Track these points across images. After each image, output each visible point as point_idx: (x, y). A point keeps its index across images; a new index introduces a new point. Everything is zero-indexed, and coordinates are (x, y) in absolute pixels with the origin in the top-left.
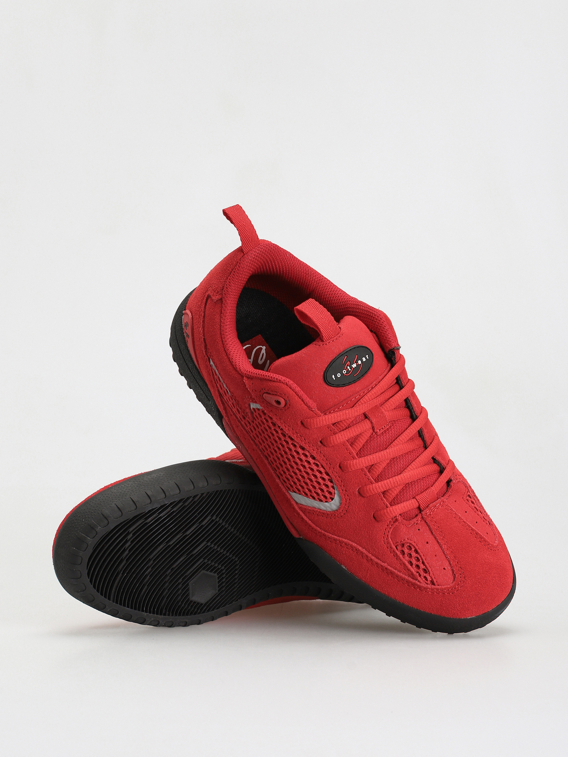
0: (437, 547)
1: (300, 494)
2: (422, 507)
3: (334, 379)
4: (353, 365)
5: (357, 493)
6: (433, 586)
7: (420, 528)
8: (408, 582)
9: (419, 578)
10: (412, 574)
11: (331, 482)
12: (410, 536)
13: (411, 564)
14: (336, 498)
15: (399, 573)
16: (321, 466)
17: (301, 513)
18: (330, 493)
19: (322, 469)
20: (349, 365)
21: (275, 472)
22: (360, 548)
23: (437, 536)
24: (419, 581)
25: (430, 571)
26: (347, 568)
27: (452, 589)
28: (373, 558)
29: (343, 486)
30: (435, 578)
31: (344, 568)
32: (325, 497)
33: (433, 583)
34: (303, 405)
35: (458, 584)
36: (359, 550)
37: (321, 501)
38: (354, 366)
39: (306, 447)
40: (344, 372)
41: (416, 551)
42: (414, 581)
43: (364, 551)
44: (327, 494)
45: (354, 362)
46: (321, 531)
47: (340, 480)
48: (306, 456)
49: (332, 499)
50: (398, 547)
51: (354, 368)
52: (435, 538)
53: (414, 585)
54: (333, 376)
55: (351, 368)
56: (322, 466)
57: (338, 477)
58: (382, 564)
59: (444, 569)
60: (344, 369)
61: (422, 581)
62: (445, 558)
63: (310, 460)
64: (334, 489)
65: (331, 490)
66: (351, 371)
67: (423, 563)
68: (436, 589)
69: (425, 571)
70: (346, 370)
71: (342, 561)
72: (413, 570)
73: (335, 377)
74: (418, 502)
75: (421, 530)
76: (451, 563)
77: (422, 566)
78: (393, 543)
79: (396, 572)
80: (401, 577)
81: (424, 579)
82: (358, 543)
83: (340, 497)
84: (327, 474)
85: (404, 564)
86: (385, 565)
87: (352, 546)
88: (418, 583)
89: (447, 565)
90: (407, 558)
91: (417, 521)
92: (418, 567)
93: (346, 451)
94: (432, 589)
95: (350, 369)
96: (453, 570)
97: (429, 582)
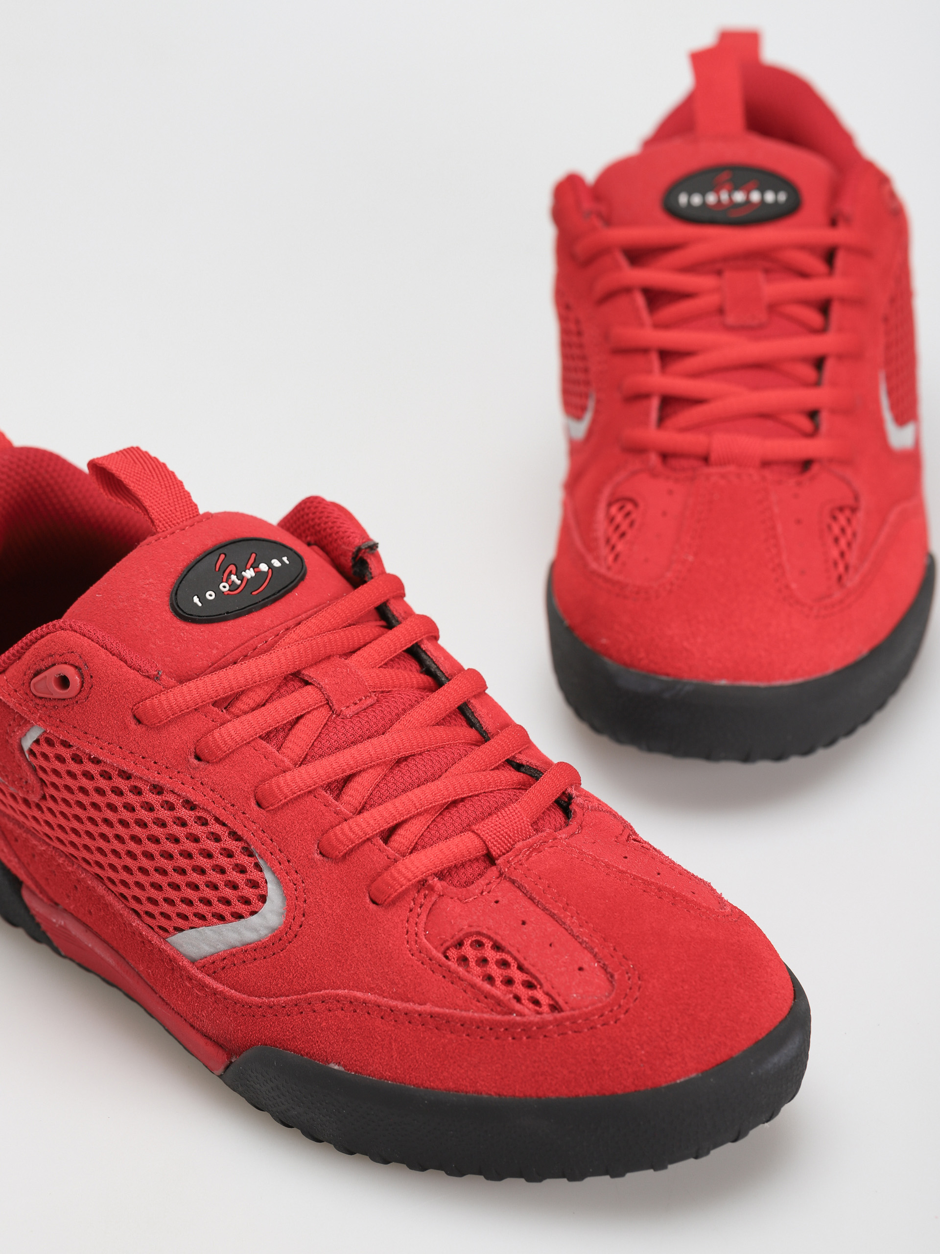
0: (551, 926)
1: (192, 928)
2: (495, 852)
3: (200, 605)
4: (245, 571)
5: (317, 857)
6: (558, 1015)
7: (500, 899)
8: (493, 1026)
9: (518, 1006)
10: (499, 1002)
11: (251, 855)
12: (475, 917)
13: (490, 979)
14: (273, 891)
15: (464, 1013)
16: (214, 820)
17: (209, 980)
18: (254, 884)
19: (217, 828)
20: (234, 571)
21: (126, 905)
22: (359, 994)
23: (546, 903)
24: (520, 1014)
25: (543, 981)
26: (342, 1066)
27: (611, 1011)
28: (393, 1003)
29: (278, 851)
30: (559, 995)
31: (336, 1067)
32: (246, 901)
33: (555, 1007)
34: (125, 668)
35: (626, 995)
36: (357, 999)
37: (239, 916)
38: (249, 574)
39: (164, 780)
40: (224, 587)
41: (497, 947)
42: (507, 1018)
43: (370, 996)
44: (248, 892)
45: (249, 566)
46: (261, 1001)
47: (265, 837)
48: (171, 807)
49: (263, 899)
50: (449, 953)
51: (248, 580)
52: (545, 909)
53: (509, 1027)
54: (196, 600)
55: (241, 578)
56: (217, 820)
57: (260, 832)
58: (419, 1008)
59: (581, 969)
60: (222, 582)
61: (526, 1011)
62: (578, 945)
63: (184, 813)
64: (261, 871)
65: (254, 875)
66: (239, 586)
67: (520, 968)
68: (568, 1019)
69: (529, 985)
70: (227, 582)
71: (326, 1052)
72: (499, 991)
73: (200, 601)
74: (478, 835)
75: (503, 901)
76: (596, 950)
77: (519, 976)
78: (436, 948)
79: (457, 1012)
80: (472, 1020)
81: (531, 1006)
82: (351, 984)
83: (281, 882)
84: (237, 837)
85: (473, 986)
86: (428, 1008)
87: (337, 999)
88: (518, 1018)
89: (586, 959)
90: (477, 970)
91: (488, 884)
92: (509, 982)
93: (264, 760)
94: (559, 1023)
95: (239, 580)
96: (604, 968)
97: (545, 1008)
